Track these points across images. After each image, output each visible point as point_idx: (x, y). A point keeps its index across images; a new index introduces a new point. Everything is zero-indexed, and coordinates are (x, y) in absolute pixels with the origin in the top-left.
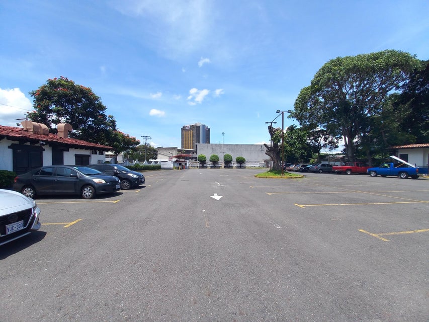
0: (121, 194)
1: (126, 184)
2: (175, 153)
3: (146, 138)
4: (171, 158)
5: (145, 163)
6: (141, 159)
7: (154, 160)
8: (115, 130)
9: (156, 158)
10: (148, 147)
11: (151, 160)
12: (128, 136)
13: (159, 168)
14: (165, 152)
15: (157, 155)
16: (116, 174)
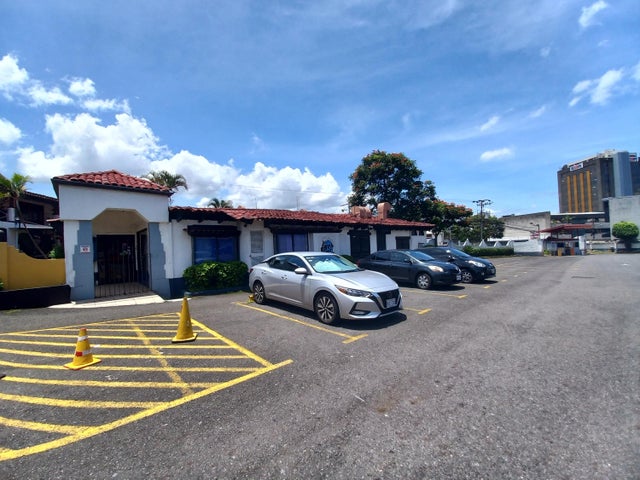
0: (463, 288)
1: (467, 275)
2: (544, 224)
3: (482, 203)
4: (535, 234)
5: (482, 245)
6: (475, 238)
7: (497, 240)
8: (434, 199)
9: (501, 236)
10: (486, 217)
11: (491, 240)
12: (453, 205)
13: (510, 253)
14: (520, 224)
15: (503, 230)
16: (451, 261)
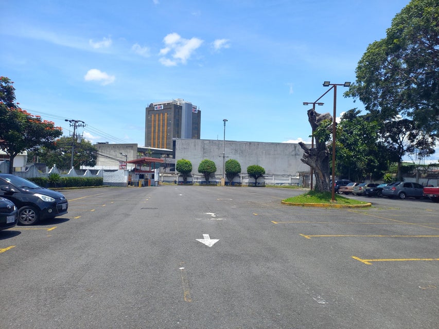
0: (17, 233)
1: (29, 214)
2: (132, 156)
3: (75, 123)
4: (123, 165)
5: (71, 173)
6: (63, 165)
7: (88, 168)
8: (12, 105)
9: (93, 164)
10: (79, 141)
11: (83, 167)
12: (38, 119)
13: (99, 183)
14: (113, 153)
15: (95, 158)
16: (8, 195)
